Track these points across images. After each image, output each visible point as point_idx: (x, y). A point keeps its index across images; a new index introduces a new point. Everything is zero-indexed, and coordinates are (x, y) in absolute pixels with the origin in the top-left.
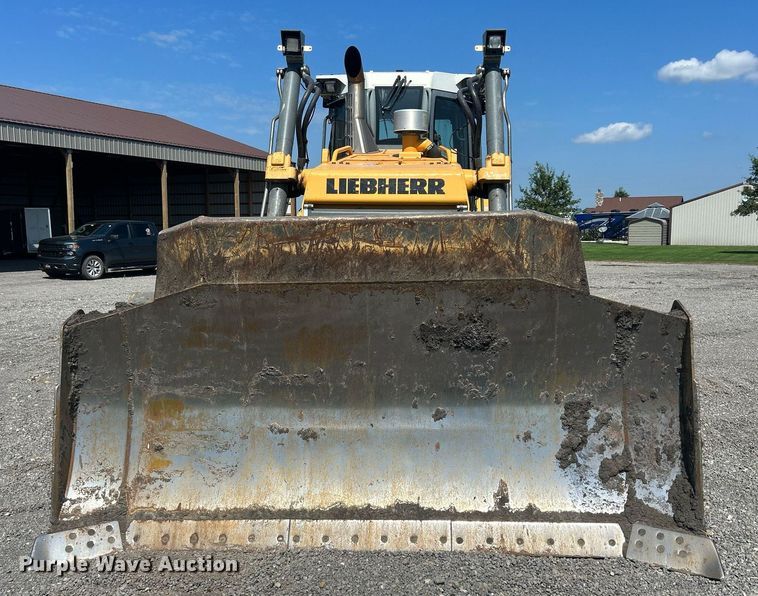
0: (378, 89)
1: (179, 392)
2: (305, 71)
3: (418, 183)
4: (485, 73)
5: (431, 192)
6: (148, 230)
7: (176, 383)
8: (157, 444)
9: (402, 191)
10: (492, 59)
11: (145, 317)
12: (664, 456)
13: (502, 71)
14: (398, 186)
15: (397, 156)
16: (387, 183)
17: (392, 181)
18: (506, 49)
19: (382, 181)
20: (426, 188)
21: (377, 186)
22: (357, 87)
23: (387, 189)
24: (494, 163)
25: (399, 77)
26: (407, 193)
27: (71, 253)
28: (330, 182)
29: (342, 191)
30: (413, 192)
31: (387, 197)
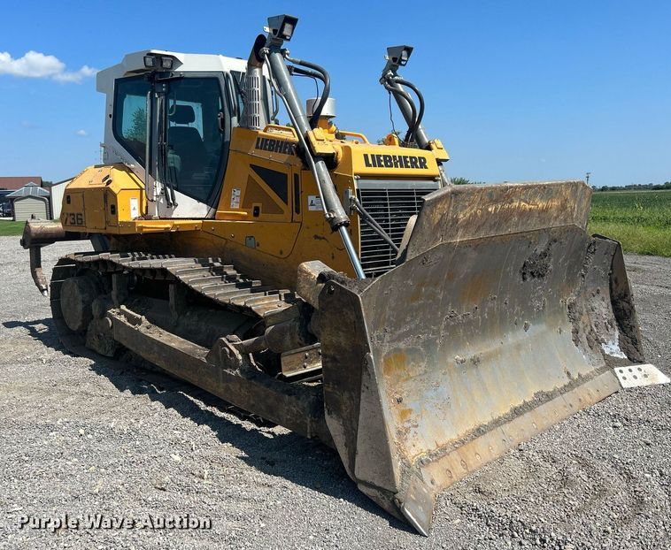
1: (402, 345)
3: (414, 160)
5: (421, 167)
7: (399, 339)
8: (397, 396)
11: (393, 279)
12: (610, 326)
14: (404, 161)
16: (398, 159)
20: (418, 164)
21: (393, 161)
23: (399, 164)
30: (412, 167)
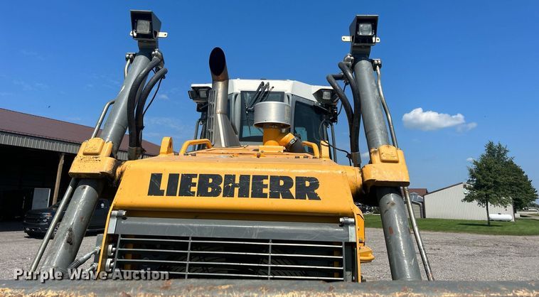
0: (243, 93)
2: (157, 55)
3: (282, 183)
4: (355, 62)
5: (300, 196)
6: (103, 205)
9: (258, 194)
10: (362, 47)
13: (372, 62)
14: (251, 185)
15: (258, 150)
16: (237, 181)
17: (244, 178)
18: (376, 40)
19: (230, 178)
20: (293, 190)
21: (222, 186)
22: (220, 85)
23: (236, 190)
24: (384, 158)
25: (263, 83)
26: (265, 196)
27: (46, 220)
28: (156, 178)
29: (171, 192)
30: (274, 195)
31: (236, 202)
